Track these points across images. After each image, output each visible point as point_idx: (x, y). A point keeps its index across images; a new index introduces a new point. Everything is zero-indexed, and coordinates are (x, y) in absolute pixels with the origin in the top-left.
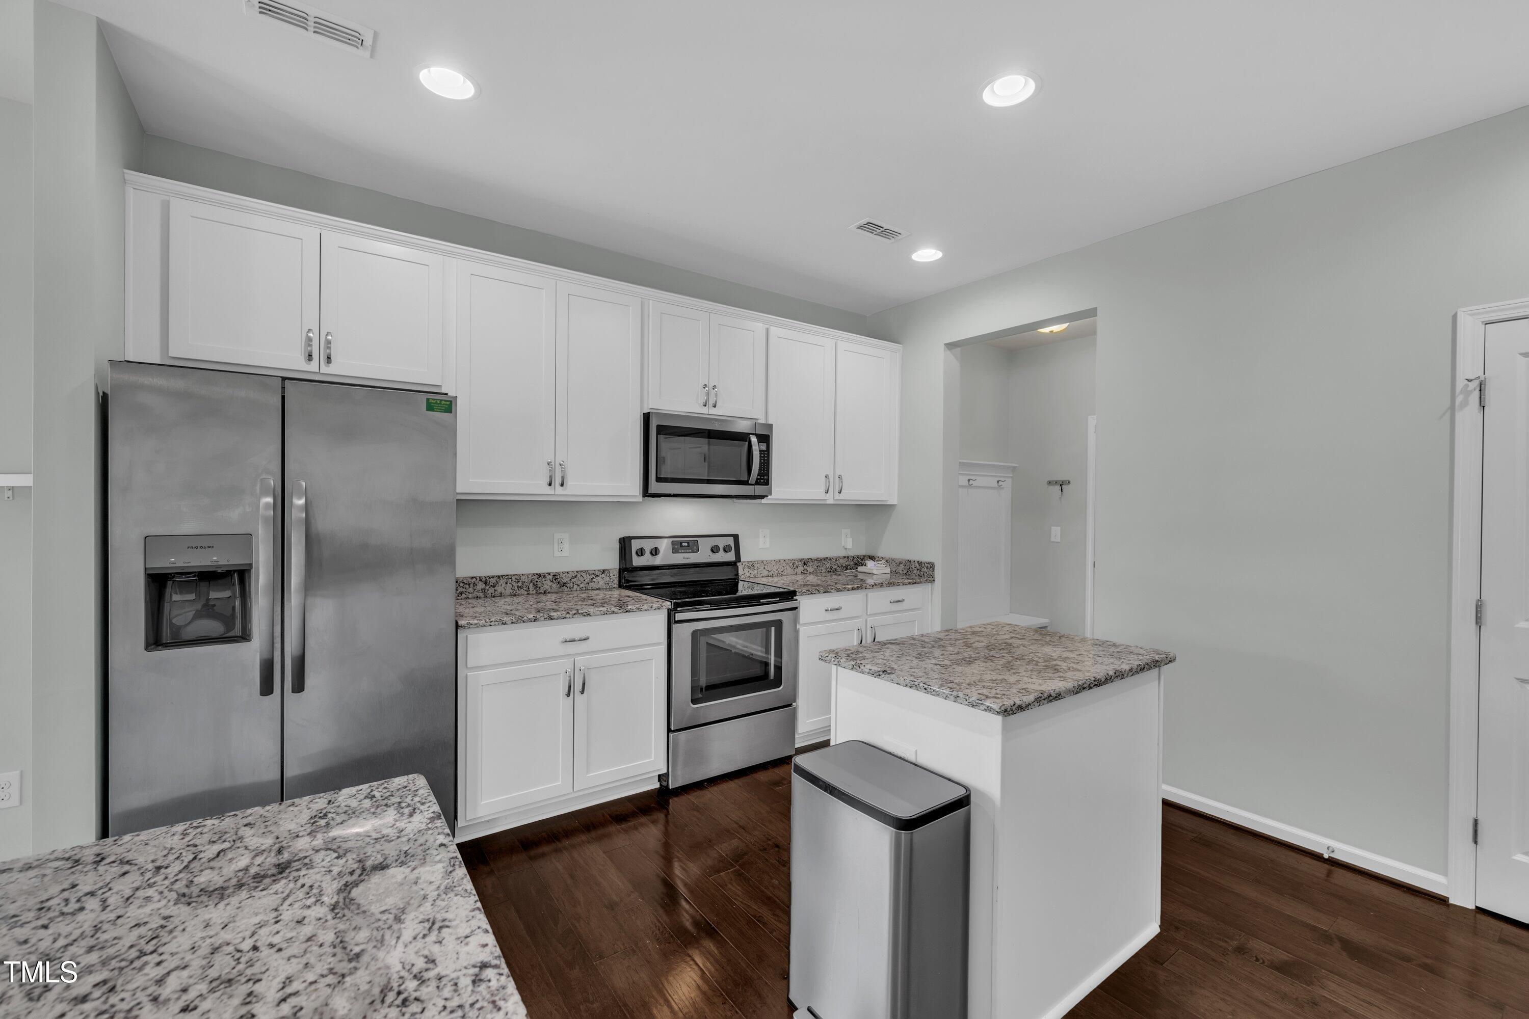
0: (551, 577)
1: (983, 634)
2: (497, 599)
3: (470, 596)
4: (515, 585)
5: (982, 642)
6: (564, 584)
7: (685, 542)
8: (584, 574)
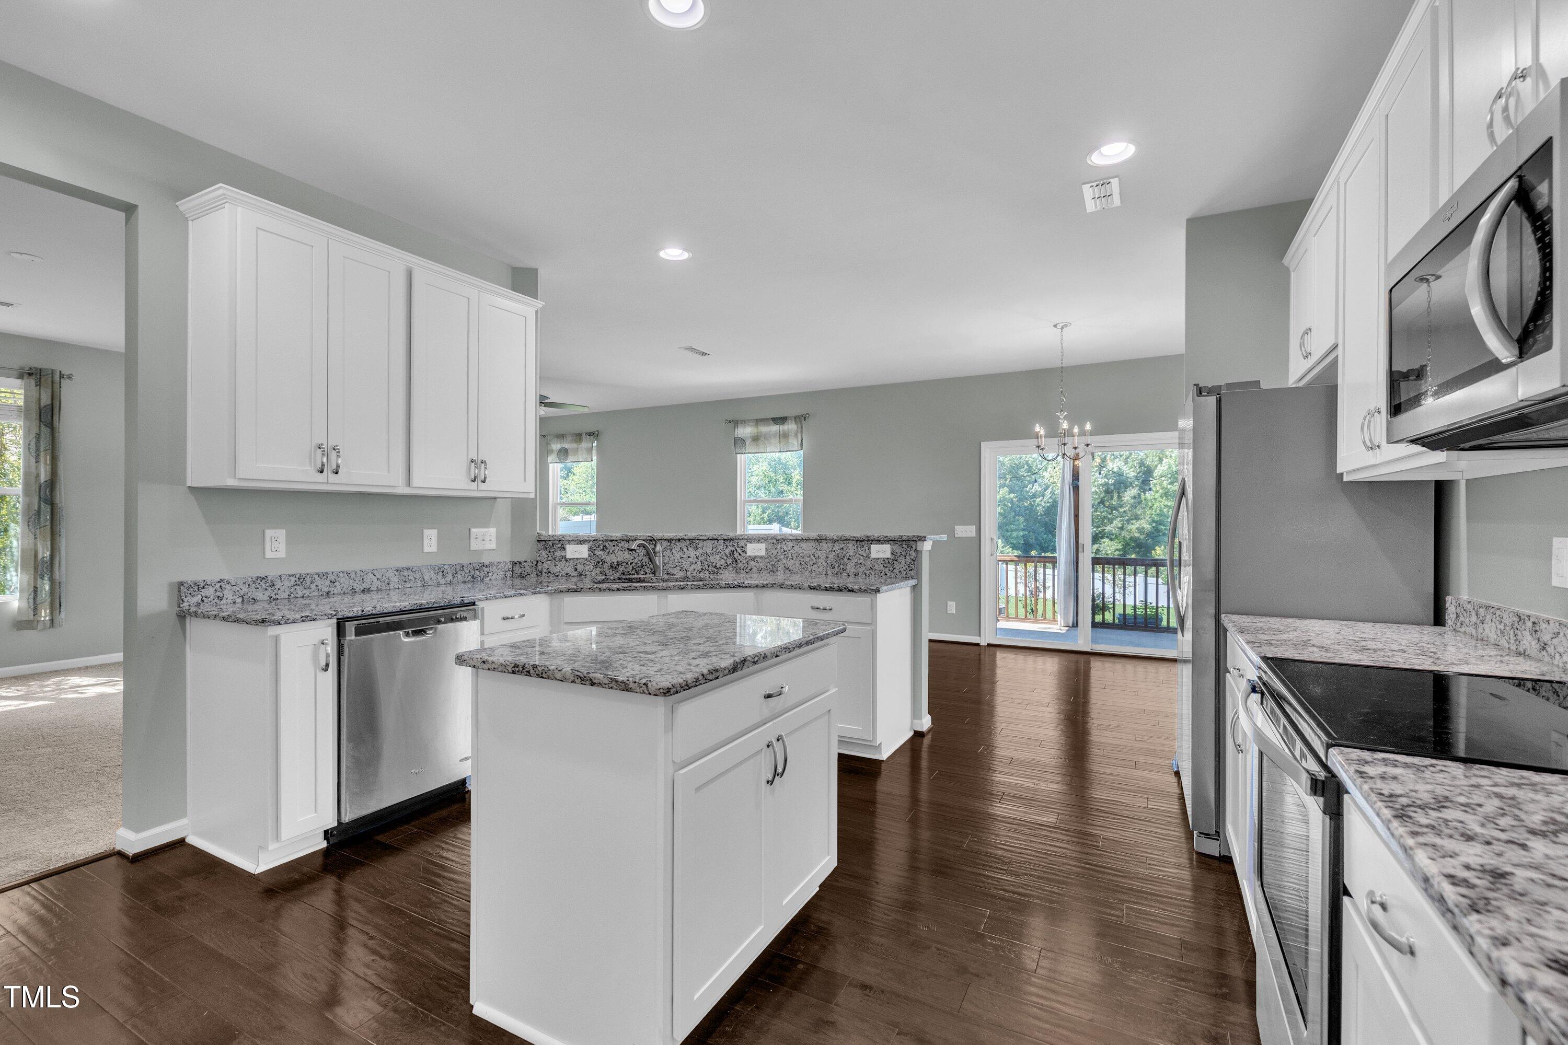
1: (693, 655)
5: (694, 644)
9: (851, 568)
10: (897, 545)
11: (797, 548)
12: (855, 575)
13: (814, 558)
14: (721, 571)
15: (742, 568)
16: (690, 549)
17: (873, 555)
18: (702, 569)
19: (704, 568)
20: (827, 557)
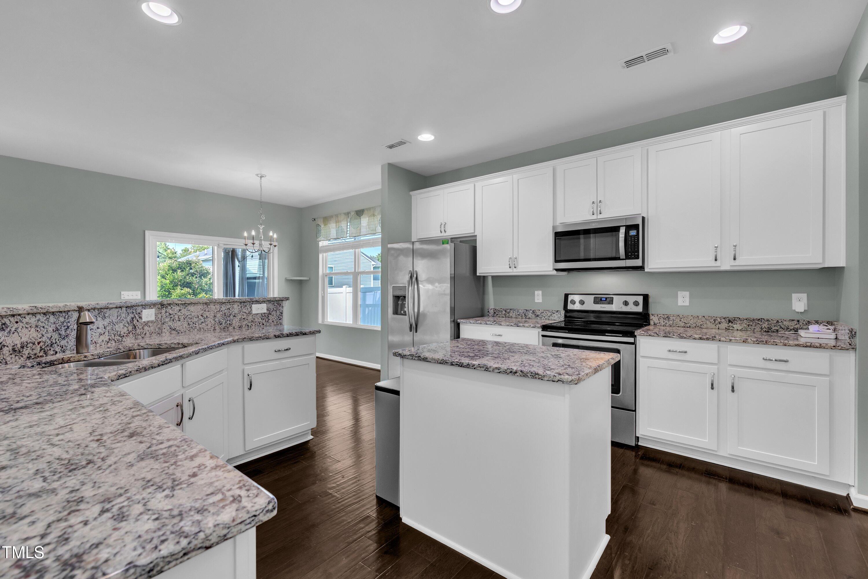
0: (532, 311)
2: (510, 319)
3: (500, 316)
4: (517, 313)
6: (538, 316)
7: (603, 298)
8: (547, 312)
9: (236, 322)
10: (270, 304)
11: (184, 311)
12: (240, 327)
13: (202, 318)
14: (124, 339)
15: (139, 333)
16: (99, 319)
17: (254, 311)
18: (109, 339)
19: (111, 338)
20: (215, 316)
